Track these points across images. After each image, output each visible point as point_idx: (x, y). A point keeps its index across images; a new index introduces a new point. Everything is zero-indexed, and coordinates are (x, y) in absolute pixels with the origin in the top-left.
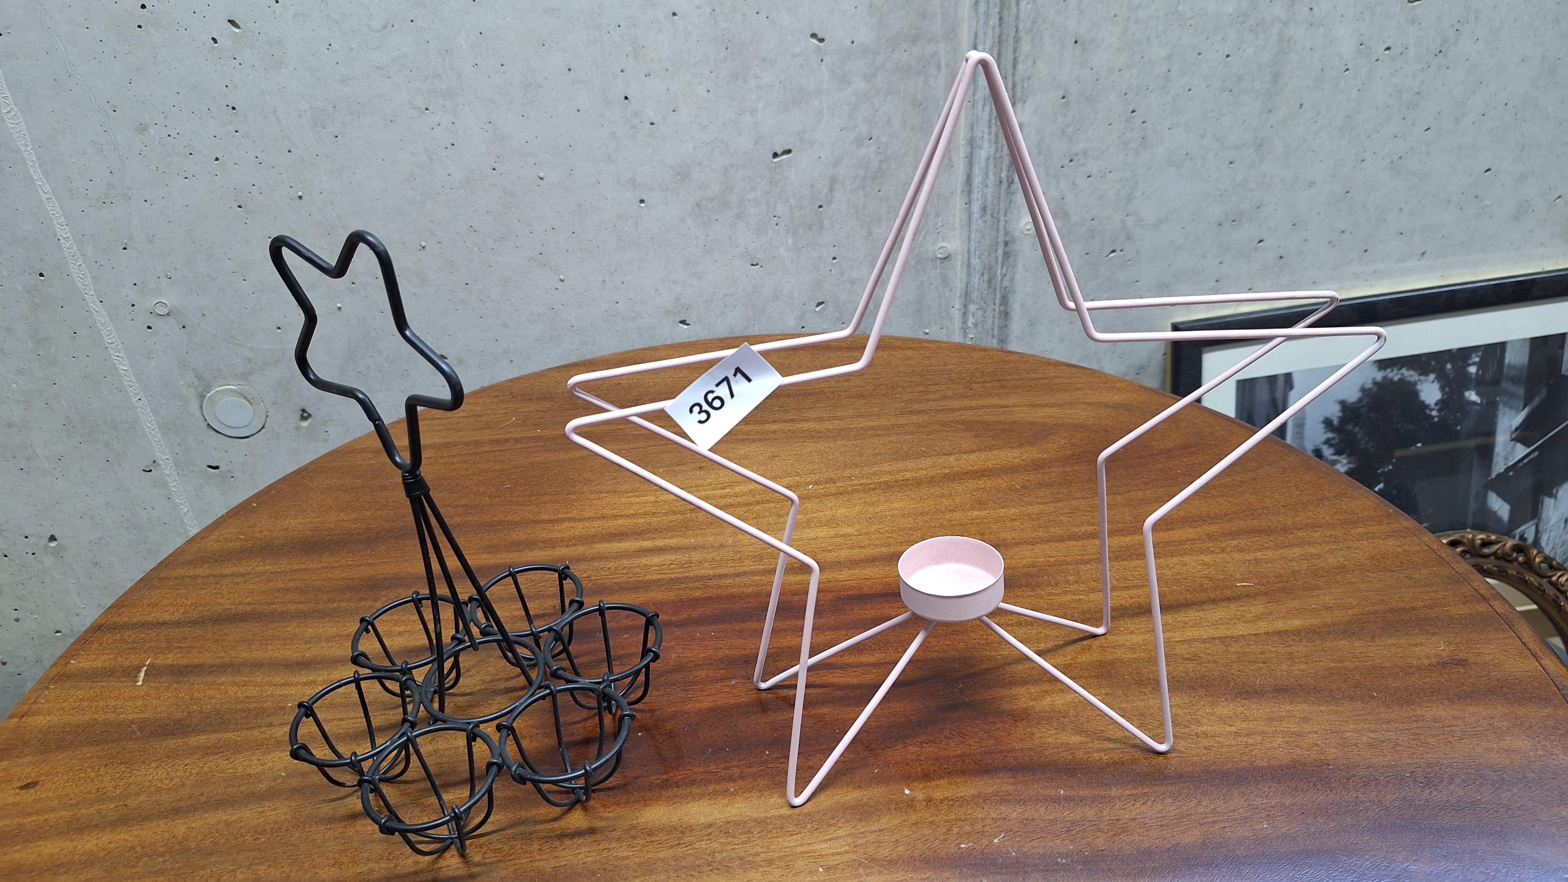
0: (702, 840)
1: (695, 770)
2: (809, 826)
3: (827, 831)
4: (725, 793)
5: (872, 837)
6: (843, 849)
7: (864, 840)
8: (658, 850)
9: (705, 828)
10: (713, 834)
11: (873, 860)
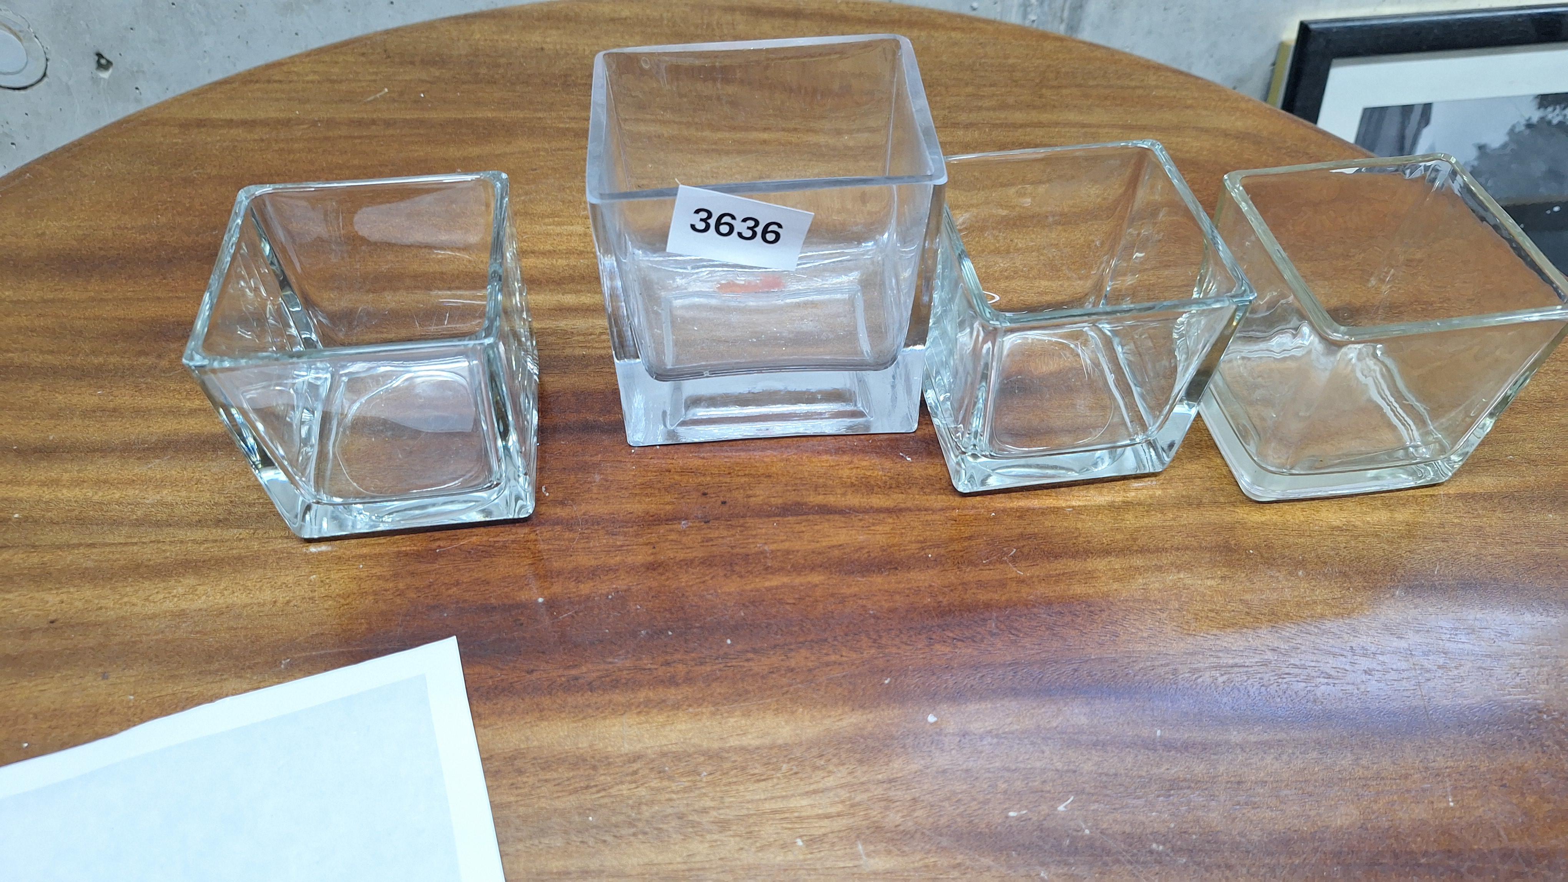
0: (622, 783)
1: (619, 662)
2: (785, 767)
3: (810, 777)
4: (661, 705)
5: (879, 791)
6: (833, 810)
7: (865, 796)
8: (555, 795)
9: (629, 762)
10: (641, 773)
11: (878, 829)
